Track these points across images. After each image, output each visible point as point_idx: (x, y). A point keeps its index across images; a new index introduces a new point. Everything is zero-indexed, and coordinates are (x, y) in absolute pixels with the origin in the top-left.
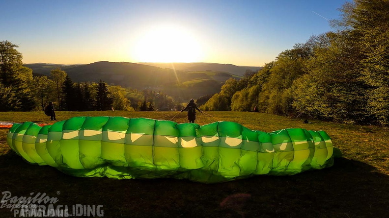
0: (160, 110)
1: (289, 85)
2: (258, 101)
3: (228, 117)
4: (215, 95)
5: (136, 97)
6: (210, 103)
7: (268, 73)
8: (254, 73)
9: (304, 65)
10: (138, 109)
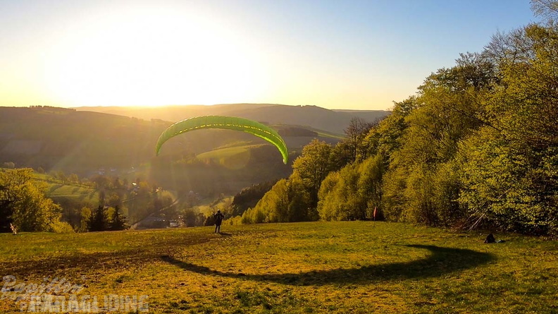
0: (143, 227)
1: (450, 153)
2: (381, 194)
3: (310, 236)
4: (279, 183)
5: (77, 195)
6: (268, 204)
7: (402, 126)
8: (370, 126)
9: (479, 105)
10: (84, 226)
